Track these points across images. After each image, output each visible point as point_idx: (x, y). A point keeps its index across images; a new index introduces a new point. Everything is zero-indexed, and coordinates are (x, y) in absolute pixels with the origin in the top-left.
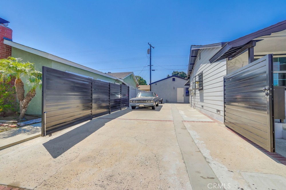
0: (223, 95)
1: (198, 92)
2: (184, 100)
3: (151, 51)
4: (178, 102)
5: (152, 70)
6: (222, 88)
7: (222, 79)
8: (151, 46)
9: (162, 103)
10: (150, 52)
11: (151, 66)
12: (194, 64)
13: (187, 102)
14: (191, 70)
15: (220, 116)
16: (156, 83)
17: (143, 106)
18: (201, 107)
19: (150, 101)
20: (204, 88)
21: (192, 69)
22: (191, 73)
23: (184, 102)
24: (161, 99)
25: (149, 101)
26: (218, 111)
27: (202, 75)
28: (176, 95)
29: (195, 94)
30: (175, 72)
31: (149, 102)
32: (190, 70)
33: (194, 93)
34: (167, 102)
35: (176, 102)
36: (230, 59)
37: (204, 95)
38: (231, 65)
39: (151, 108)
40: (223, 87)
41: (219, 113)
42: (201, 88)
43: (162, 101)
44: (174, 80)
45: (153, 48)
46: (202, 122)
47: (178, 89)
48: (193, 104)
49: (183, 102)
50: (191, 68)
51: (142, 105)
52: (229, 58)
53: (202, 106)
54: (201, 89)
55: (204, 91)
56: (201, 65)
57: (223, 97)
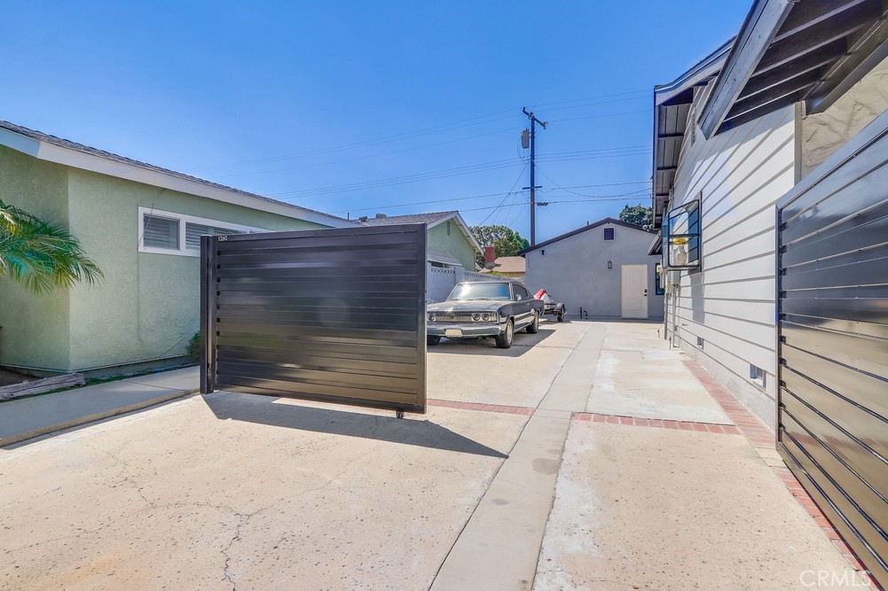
0: (773, 297)
1: (686, 280)
2: (650, 308)
3: (533, 137)
4: (624, 316)
5: (540, 204)
6: (769, 265)
7: (770, 218)
8: (533, 119)
9: (560, 320)
10: (529, 139)
11: (533, 188)
12: (676, 167)
13: (656, 316)
14: (664, 196)
15: (763, 396)
16: (542, 249)
17: (458, 333)
18: (695, 342)
19: (486, 314)
20: (708, 262)
21: (671, 186)
22: (666, 207)
23: (650, 317)
24: (559, 305)
25: (481, 314)
26: (756, 372)
27: (698, 209)
28: (618, 289)
29: (677, 286)
30: (630, 210)
31: (481, 319)
32: (662, 195)
33: (672, 283)
34: (583, 315)
35: (617, 317)
36: (818, 103)
37: (708, 291)
38: (824, 137)
39: (494, 342)
40: (773, 257)
41: (759, 381)
42: (696, 263)
43: (560, 314)
44: (609, 234)
45: (543, 125)
46: (669, 423)
47: (625, 268)
48: (670, 327)
49: (646, 316)
50: (666, 184)
51: (454, 331)
52: (811, 98)
53: (700, 341)
54: (696, 270)
55: (708, 277)
56: (698, 164)
57: (773, 306)
